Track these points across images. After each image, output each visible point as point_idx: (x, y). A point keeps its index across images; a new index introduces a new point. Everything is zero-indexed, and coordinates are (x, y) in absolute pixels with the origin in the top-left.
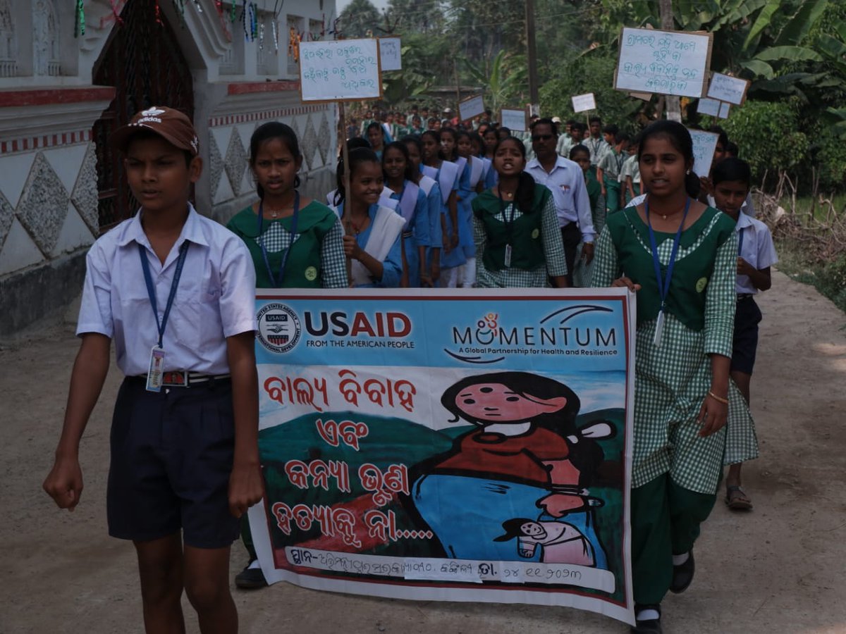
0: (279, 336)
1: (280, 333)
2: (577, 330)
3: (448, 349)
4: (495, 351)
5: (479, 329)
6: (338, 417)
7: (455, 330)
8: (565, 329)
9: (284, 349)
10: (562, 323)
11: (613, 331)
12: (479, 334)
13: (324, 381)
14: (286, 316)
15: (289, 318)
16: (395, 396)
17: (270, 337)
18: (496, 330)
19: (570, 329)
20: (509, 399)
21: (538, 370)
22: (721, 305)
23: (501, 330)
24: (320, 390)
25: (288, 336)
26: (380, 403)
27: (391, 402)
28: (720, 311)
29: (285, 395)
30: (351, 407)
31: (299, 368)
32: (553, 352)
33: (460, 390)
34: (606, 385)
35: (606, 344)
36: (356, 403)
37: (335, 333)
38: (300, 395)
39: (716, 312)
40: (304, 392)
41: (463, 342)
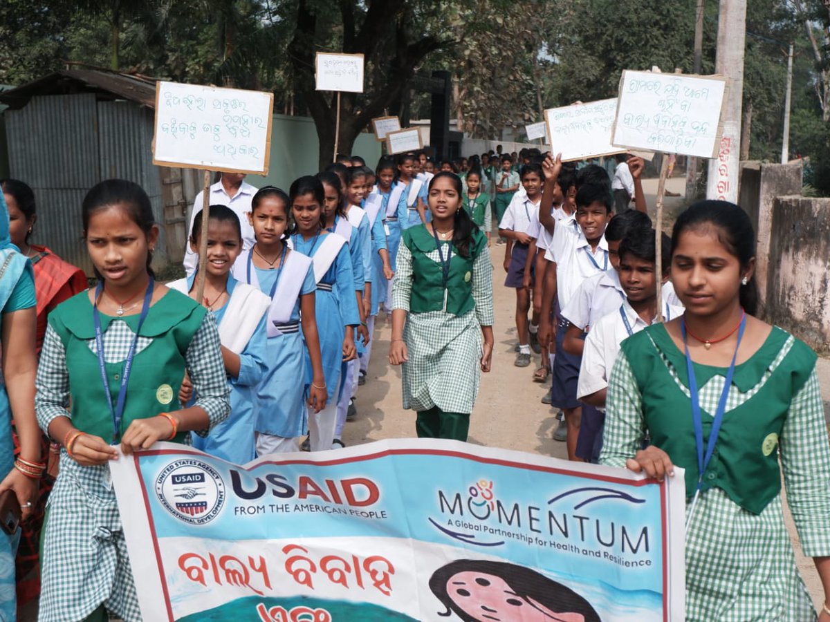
0: (193, 503)
1: (196, 499)
2: (597, 521)
3: (432, 519)
4: (492, 531)
5: (471, 498)
6: (286, 603)
7: (441, 494)
8: (581, 518)
9: (201, 521)
10: (576, 508)
11: (645, 531)
12: (471, 504)
13: (262, 561)
14: (202, 475)
15: (207, 476)
16: (366, 576)
17: (179, 505)
18: (492, 503)
19: (587, 519)
20: (510, 601)
21: (546, 569)
22: (816, 481)
23: (499, 504)
24: (259, 571)
25: (206, 502)
26: (345, 584)
27: (360, 583)
28: (816, 490)
29: (208, 574)
30: (304, 590)
31: (225, 544)
32: (565, 547)
33: (452, 575)
34: (634, 612)
35: (634, 551)
36: (310, 584)
37: (276, 493)
38: (230, 575)
39: (809, 491)
40: (234, 572)
41: (452, 512)
